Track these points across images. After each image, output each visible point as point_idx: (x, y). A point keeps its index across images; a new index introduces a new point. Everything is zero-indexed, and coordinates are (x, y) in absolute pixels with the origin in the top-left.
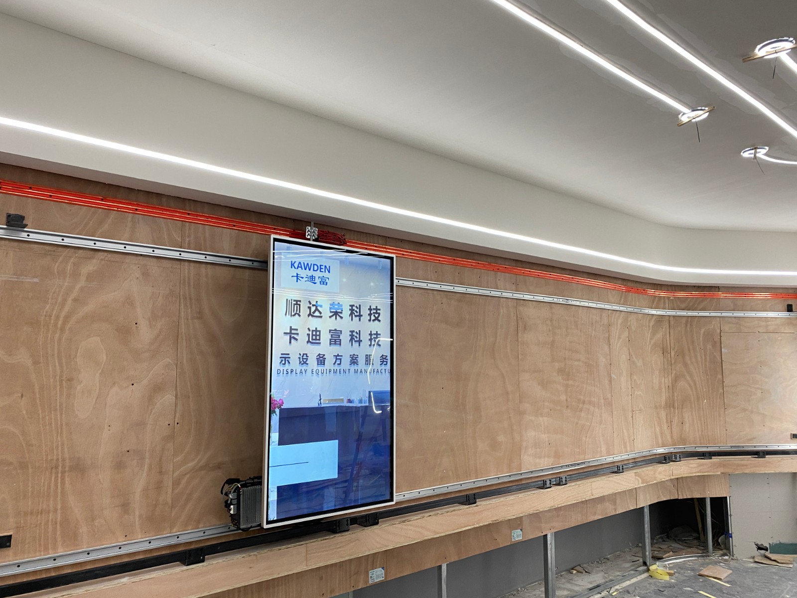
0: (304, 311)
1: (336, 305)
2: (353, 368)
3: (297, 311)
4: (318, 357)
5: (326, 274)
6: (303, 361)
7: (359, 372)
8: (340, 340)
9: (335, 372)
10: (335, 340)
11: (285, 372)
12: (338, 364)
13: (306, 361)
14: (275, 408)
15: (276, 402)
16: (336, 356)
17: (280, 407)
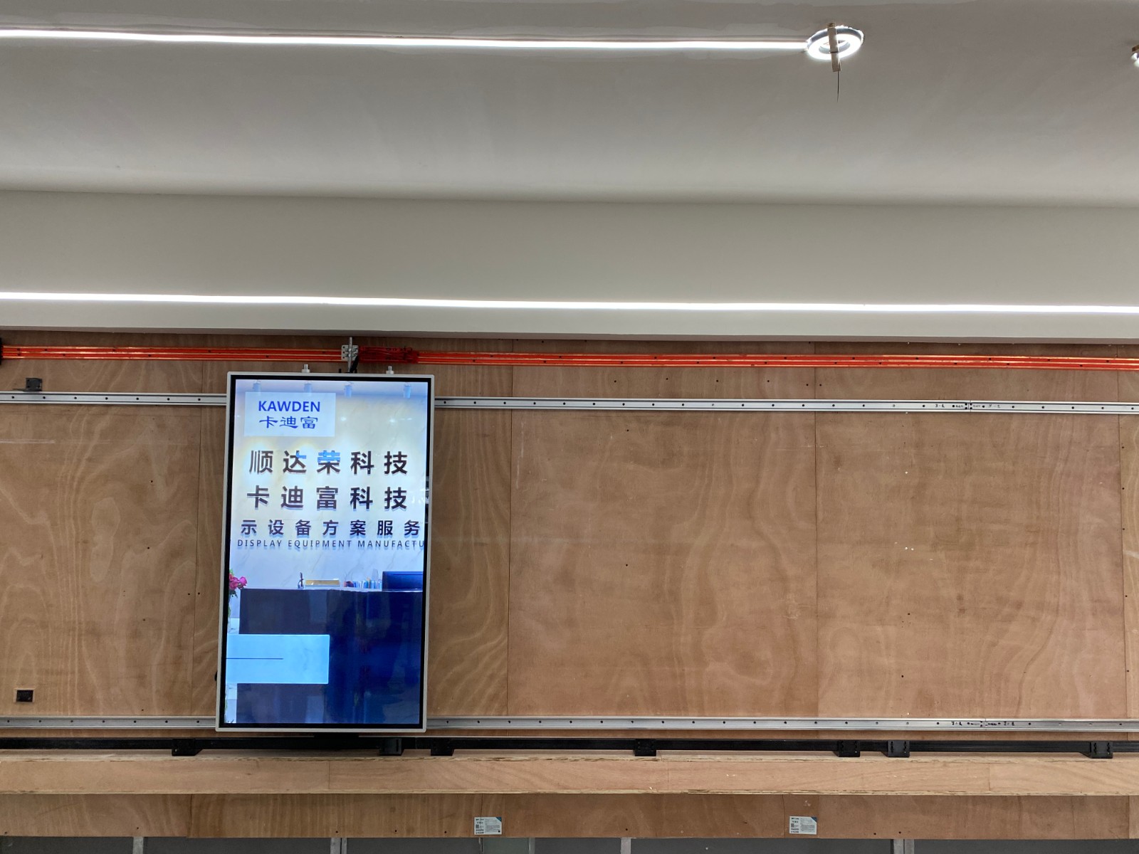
0: (278, 464)
1: (329, 454)
2: (356, 539)
3: (267, 465)
4: (299, 524)
5: (314, 414)
6: (276, 530)
7: (366, 544)
8: (335, 501)
9: (326, 545)
10: (327, 501)
11: (249, 544)
12: (331, 534)
13: (281, 529)
14: (235, 588)
15: (235, 581)
16: (328, 523)
17: (242, 587)
